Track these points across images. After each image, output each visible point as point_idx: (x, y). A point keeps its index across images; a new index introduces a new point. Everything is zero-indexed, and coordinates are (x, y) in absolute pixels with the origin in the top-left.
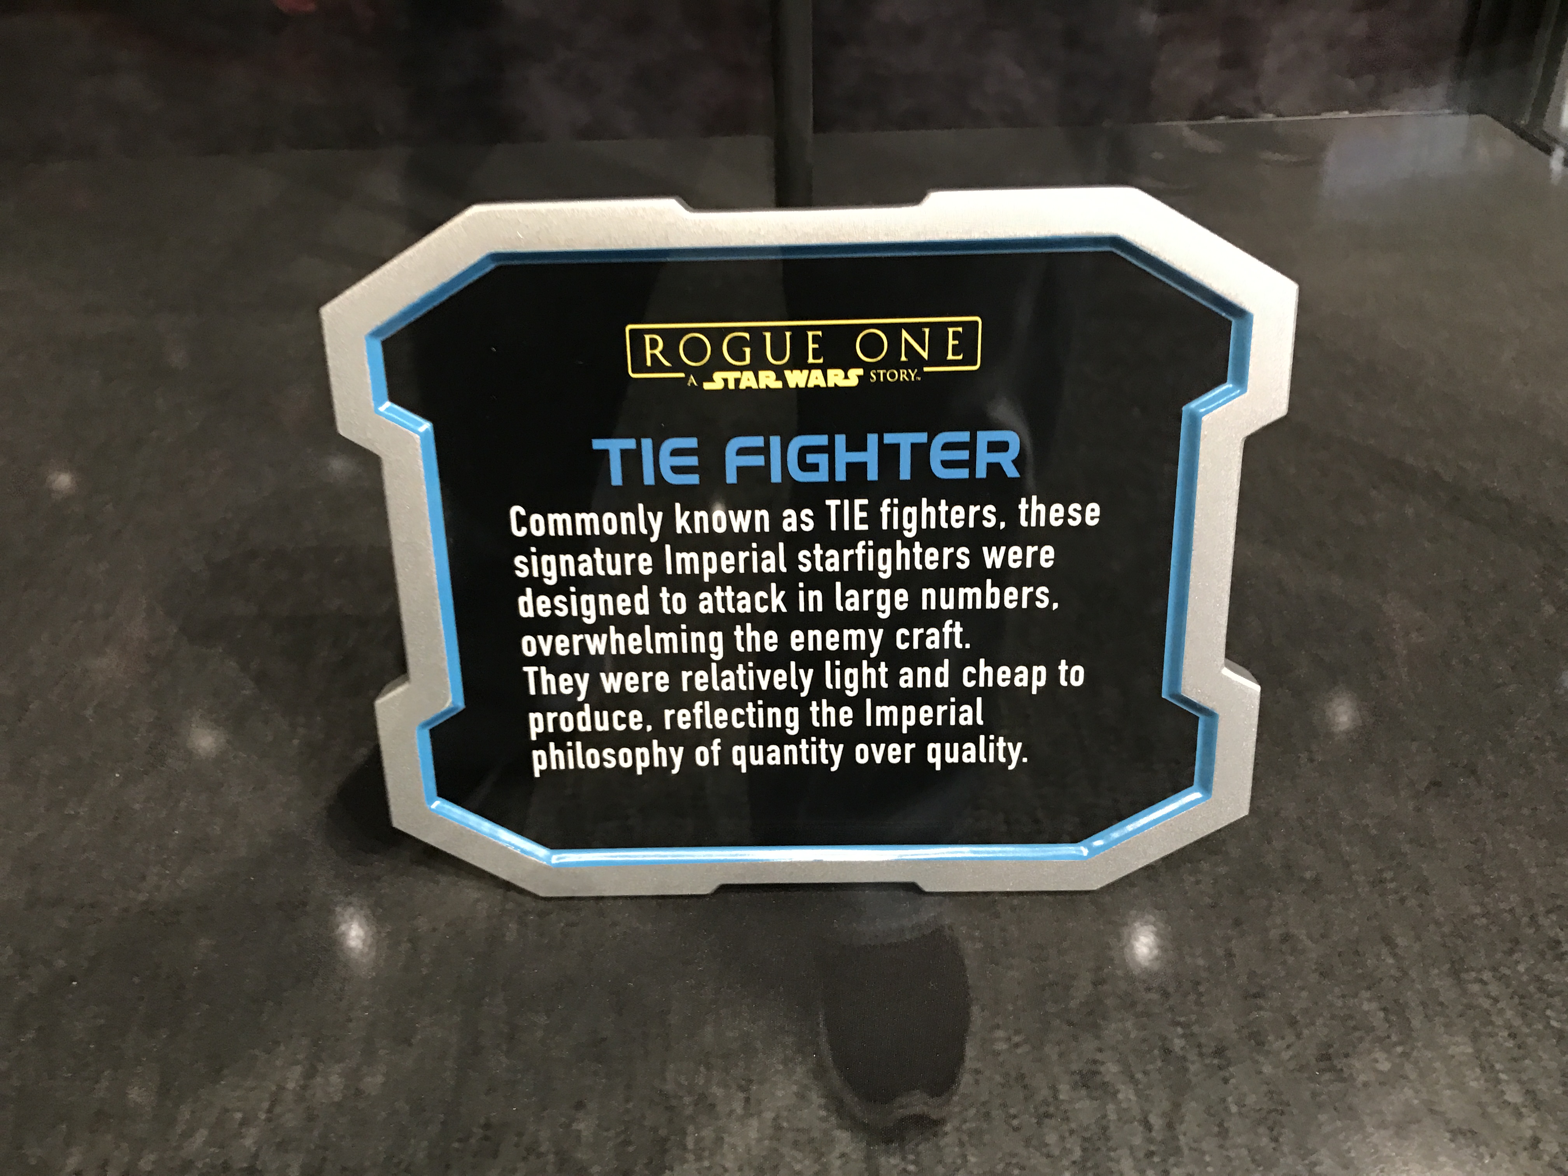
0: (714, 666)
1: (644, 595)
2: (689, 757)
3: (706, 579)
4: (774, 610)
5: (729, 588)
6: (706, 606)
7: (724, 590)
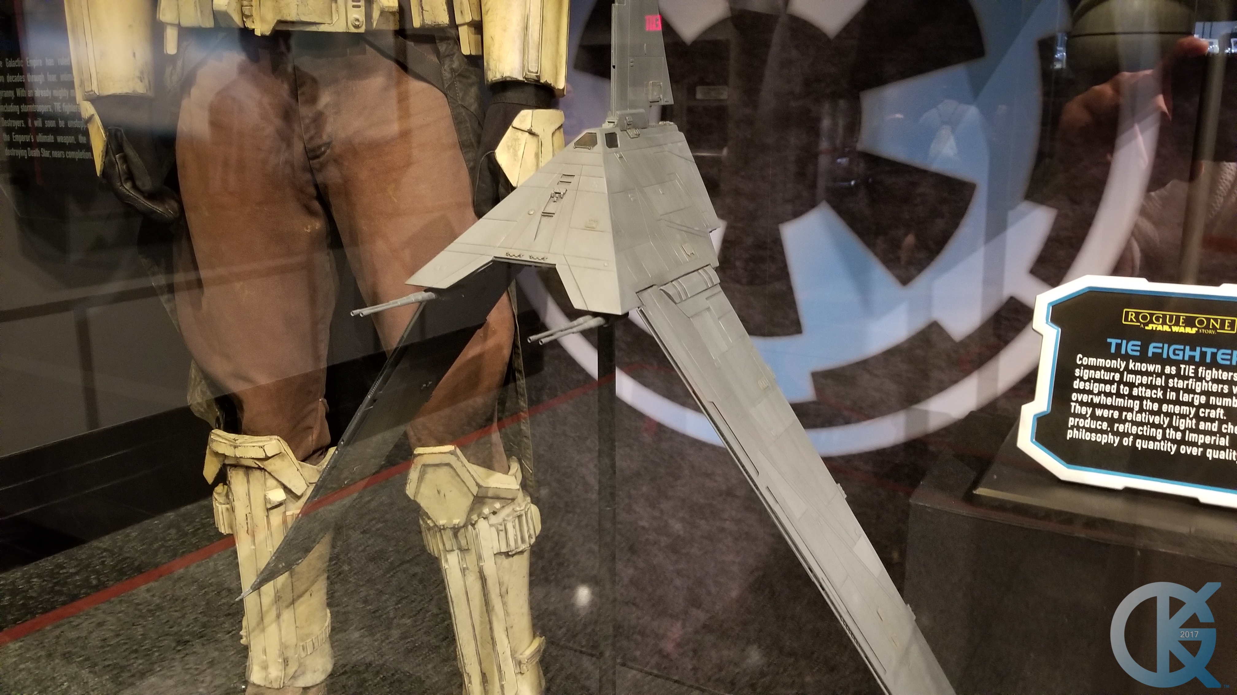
0: (1135, 412)
1: (1115, 386)
2: (1121, 441)
3: (1137, 384)
4: (1158, 397)
5: (1144, 388)
6: (1135, 392)
7: (1142, 388)
